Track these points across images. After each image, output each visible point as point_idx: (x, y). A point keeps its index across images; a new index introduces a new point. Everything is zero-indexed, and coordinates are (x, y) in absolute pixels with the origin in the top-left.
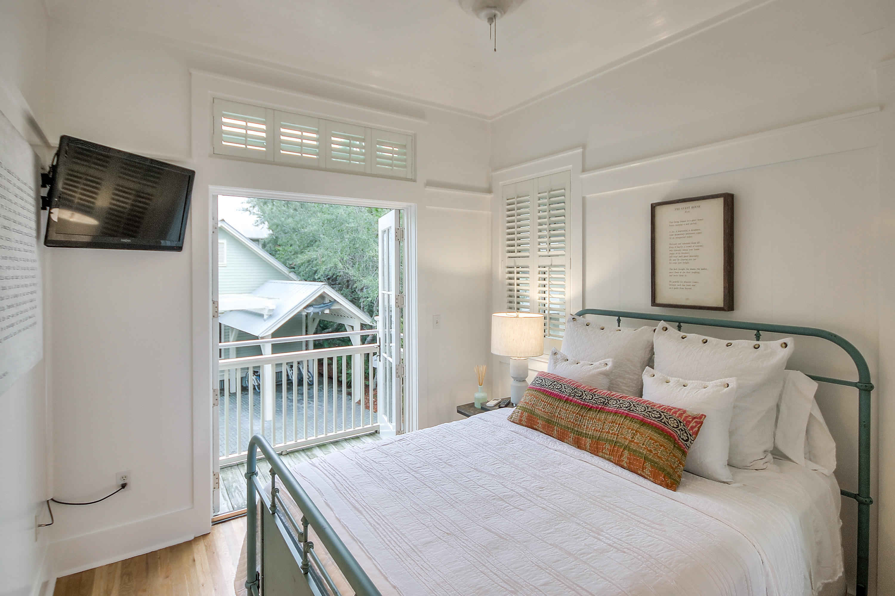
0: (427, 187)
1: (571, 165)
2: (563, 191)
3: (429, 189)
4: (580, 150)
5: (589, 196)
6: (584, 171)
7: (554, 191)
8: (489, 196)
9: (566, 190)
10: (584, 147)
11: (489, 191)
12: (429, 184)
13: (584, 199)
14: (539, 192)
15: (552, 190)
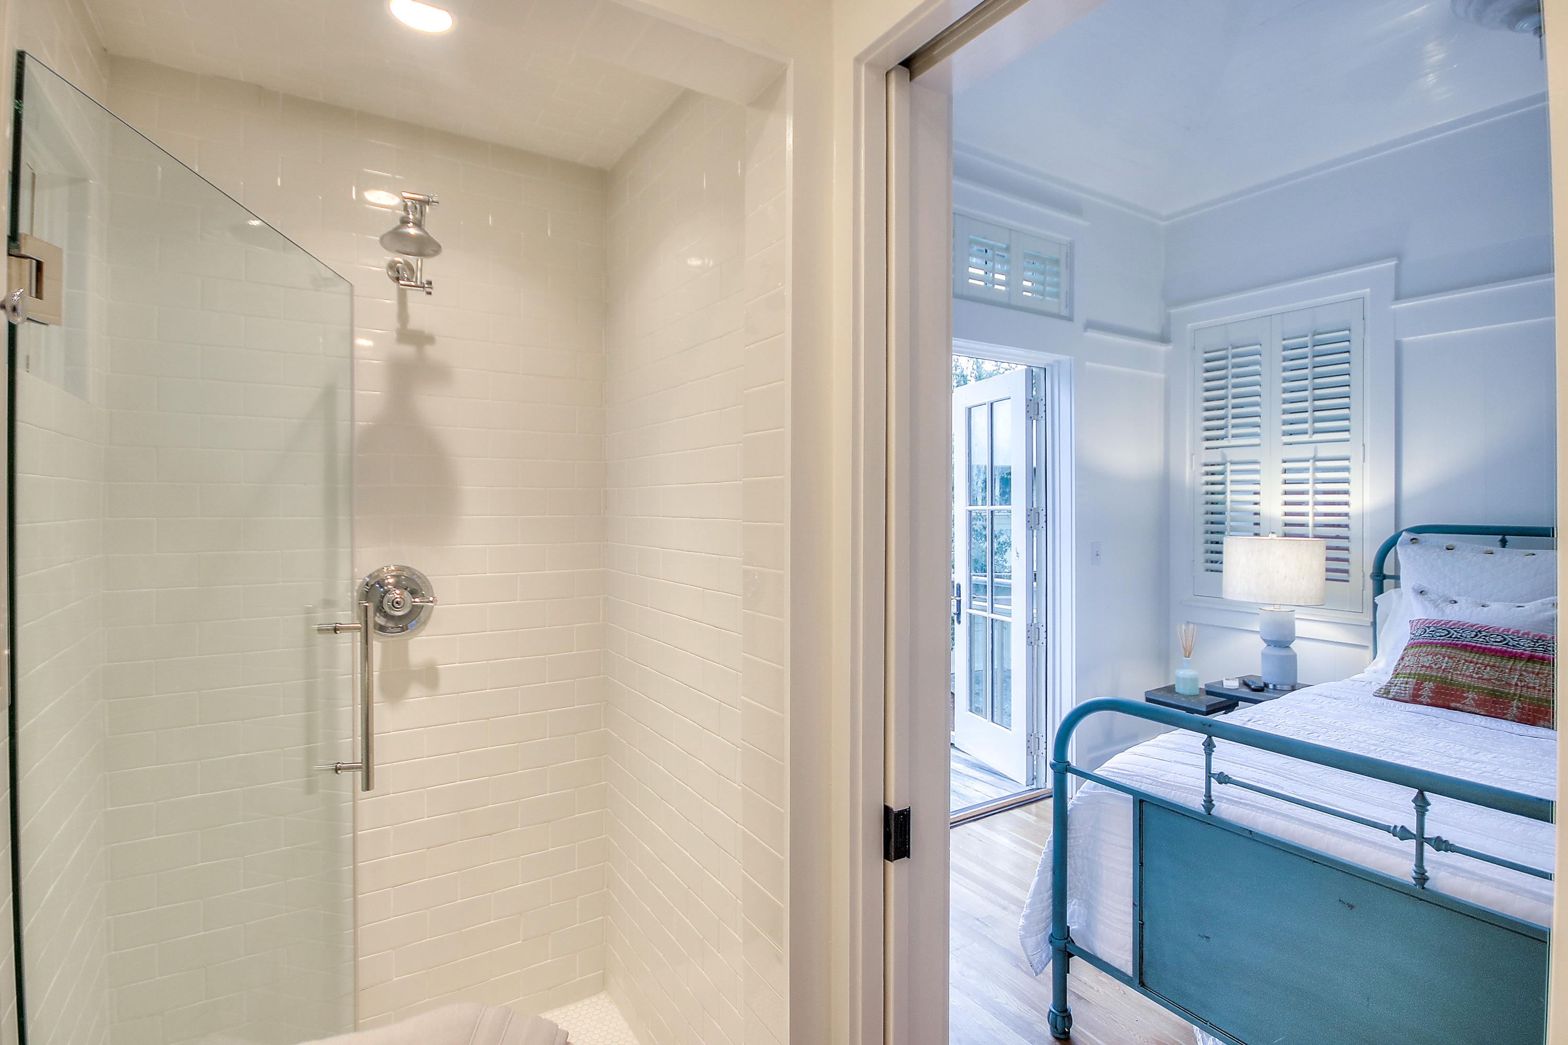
0: (1089, 330)
1: (1369, 289)
2: (1347, 332)
3: (1092, 334)
4: (1392, 263)
5: (1406, 339)
6: (1398, 297)
7: (1320, 334)
8: (1162, 349)
9: (1352, 330)
10: (1399, 256)
11: (1164, 339)
12: (1090, 325)
13: (1398, 346)
14: (1285, 337)
15: (1315, 333)
